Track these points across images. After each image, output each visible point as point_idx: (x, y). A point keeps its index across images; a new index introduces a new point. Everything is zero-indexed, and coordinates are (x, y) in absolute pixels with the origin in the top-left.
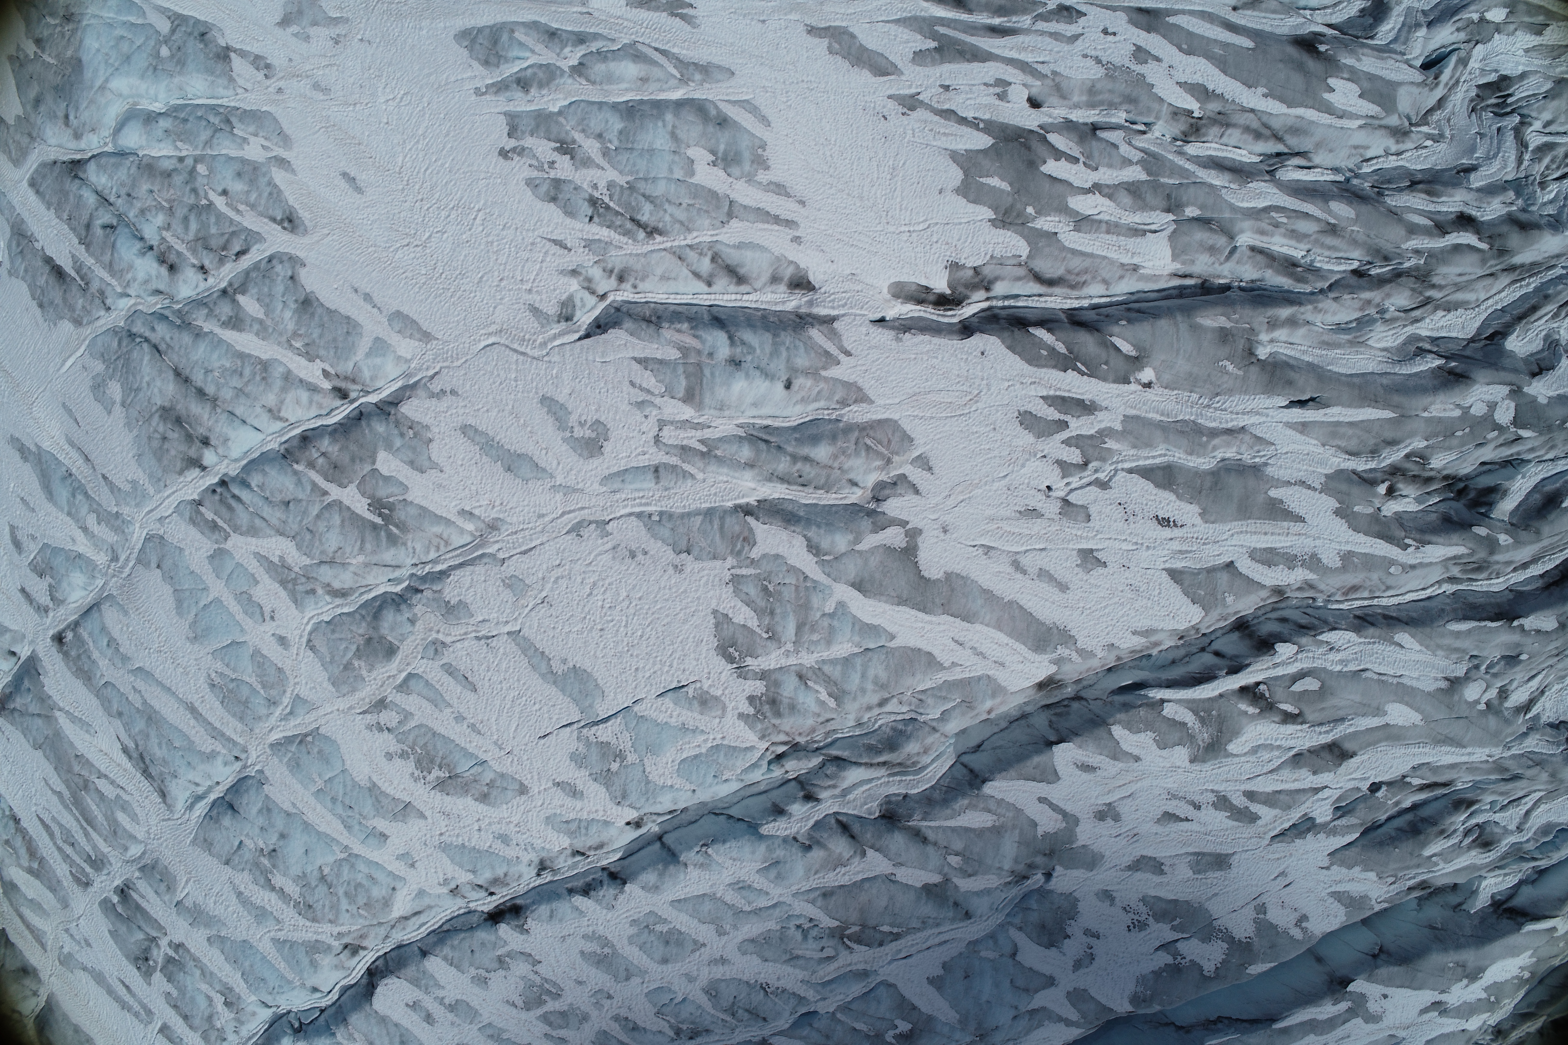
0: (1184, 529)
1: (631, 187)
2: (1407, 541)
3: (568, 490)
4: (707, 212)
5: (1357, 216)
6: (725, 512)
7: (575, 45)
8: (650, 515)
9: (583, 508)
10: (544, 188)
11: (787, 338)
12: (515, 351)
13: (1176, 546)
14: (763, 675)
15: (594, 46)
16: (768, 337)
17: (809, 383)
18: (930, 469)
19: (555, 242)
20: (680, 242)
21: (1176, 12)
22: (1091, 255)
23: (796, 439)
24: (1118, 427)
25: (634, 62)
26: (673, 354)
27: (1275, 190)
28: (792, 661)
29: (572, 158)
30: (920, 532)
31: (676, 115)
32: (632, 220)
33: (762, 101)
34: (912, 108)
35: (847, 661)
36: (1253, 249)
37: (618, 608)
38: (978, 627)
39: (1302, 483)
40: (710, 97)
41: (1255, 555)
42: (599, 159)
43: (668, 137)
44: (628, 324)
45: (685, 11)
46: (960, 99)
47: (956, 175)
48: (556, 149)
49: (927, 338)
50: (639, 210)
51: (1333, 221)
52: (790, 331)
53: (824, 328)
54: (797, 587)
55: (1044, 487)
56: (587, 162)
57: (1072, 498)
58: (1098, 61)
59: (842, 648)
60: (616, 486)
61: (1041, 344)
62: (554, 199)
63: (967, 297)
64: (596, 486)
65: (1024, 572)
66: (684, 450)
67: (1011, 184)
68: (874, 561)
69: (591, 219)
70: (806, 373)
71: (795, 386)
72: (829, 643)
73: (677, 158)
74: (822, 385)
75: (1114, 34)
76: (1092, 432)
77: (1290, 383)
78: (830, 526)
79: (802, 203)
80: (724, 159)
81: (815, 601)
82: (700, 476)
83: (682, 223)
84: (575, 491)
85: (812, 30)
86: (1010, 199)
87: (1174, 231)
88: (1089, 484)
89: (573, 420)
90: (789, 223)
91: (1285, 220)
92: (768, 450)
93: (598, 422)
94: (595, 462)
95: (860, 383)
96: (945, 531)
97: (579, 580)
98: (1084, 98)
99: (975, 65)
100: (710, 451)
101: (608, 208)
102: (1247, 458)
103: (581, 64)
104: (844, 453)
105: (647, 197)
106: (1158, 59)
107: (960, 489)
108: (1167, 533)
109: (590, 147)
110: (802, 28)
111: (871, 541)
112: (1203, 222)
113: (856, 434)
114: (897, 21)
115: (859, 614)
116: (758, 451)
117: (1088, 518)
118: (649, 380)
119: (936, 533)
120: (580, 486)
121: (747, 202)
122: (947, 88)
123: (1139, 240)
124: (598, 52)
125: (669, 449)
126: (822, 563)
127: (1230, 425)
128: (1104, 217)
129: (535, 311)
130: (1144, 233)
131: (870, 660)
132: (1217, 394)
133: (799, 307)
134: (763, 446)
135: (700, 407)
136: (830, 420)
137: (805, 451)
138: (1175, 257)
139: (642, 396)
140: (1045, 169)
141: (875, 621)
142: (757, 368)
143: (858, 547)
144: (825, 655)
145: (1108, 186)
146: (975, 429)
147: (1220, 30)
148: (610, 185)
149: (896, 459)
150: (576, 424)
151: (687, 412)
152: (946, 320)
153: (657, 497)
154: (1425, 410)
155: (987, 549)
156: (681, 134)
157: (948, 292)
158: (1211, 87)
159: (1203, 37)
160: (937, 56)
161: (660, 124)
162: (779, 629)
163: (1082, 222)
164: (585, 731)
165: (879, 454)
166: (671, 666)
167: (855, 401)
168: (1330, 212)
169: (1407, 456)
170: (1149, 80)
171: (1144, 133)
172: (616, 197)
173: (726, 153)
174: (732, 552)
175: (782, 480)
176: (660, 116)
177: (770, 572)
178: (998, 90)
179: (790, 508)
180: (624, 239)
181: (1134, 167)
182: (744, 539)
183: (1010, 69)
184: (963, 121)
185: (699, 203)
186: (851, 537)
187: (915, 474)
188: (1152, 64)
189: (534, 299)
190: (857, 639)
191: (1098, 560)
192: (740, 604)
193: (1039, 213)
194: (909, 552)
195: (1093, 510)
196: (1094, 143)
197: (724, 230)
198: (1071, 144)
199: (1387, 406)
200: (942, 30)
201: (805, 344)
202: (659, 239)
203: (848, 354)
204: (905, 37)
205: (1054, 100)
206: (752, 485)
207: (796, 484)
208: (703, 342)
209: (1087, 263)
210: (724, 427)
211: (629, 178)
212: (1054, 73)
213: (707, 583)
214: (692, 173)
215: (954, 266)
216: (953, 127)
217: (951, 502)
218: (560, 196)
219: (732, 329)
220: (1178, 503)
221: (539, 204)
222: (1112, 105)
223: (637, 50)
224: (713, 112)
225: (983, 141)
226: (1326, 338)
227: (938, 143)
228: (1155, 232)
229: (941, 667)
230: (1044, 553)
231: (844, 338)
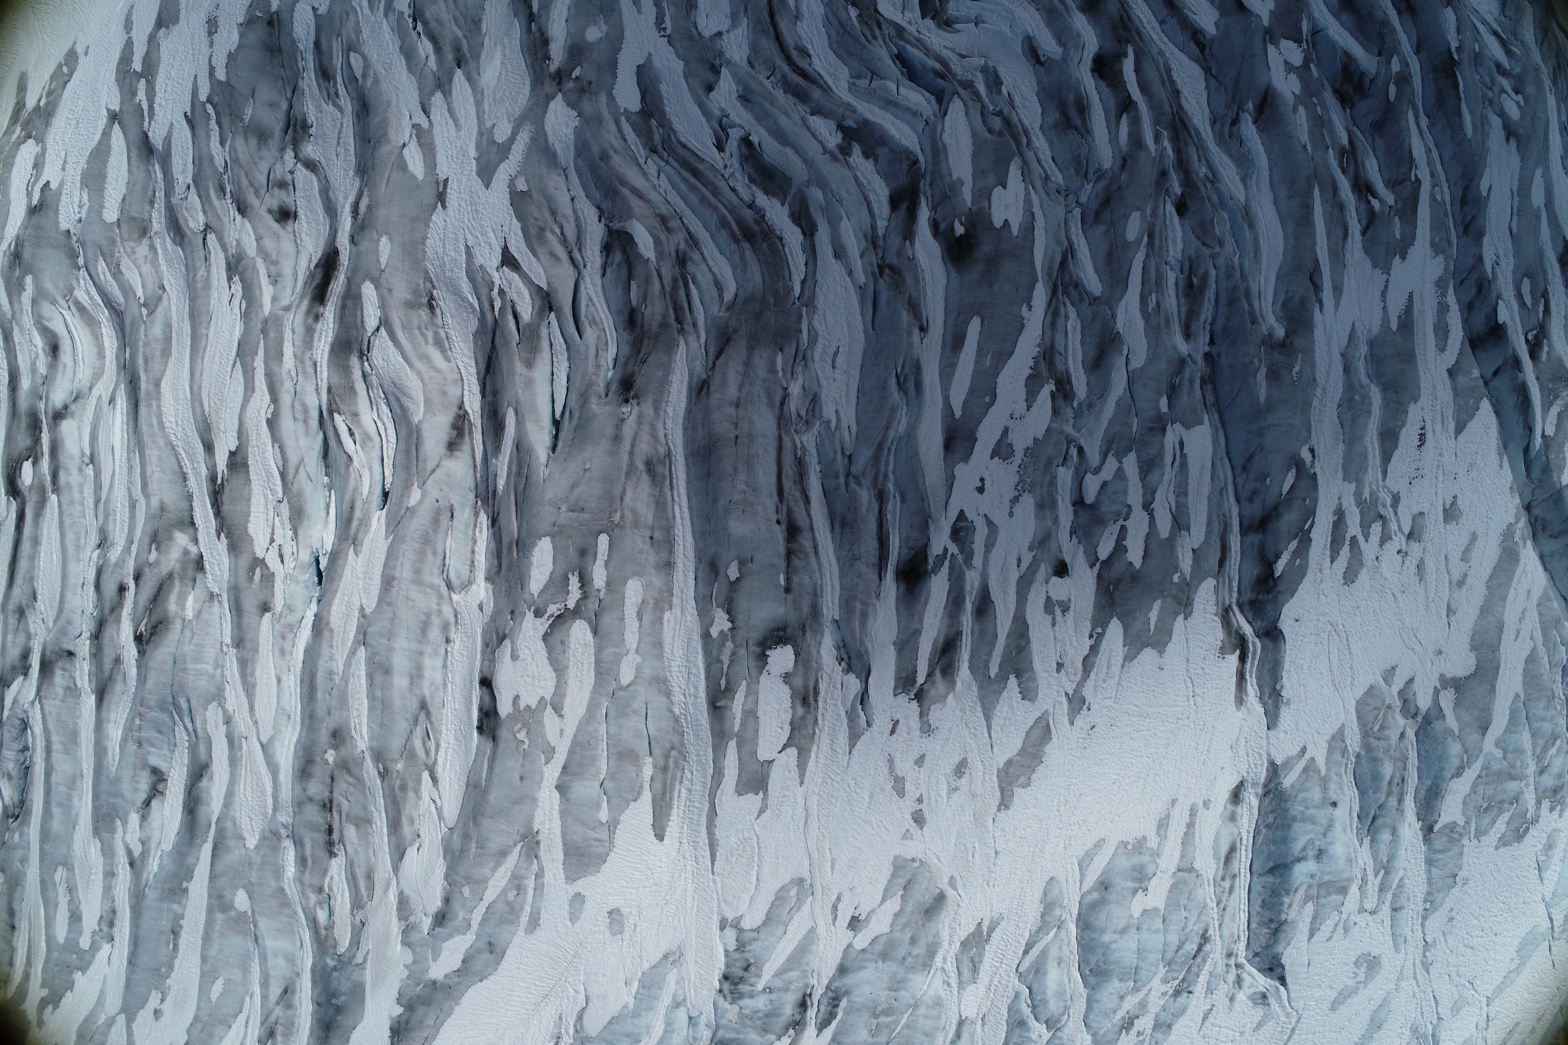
0: (1426, 418)
1: (1169, 964)
2: (1413, 179)
3: (1401, 977)
4: (1190, 893)
5: (1138, 209)
6: (1429, 849)
7: (1028, 1030)
8: (1425, 910)
9: (1414, 963)
10: (1159, 1036)
11: (1296, 809)
12: (1290, 1038)
13: (1438, 427)
14: (1539, 803)
15: (1027, 1011)
16: (1296, 826)
17: (1333, 786)
18: (1393, 668)
19: (1205, 1018)
20: (1214, 913)
21: (947, 405)
22: (1210, 513)
23: (1375, 792)
24: (1353, 486)
25: (1045, 974)
26: (1310, 908)
27: (1123, 303)
28: (1531, 781)
29: (1137, 1017)
30: (1442, 676)
31: (1103, 931)
32: (1194, 957)
33: (1079, 849)
34: (1083, 701)
35: (1534, 735)
36: (1188, 335)
37: (1484, 924)
38: (1506, 618)
39: (1384, 294)
40: (1078, 898)
41: (1442, 348)
42: (1141, 995)
43: (1126, 937)
44: (1280, 948)
45: (985, 929)
46: (1071, 652)
47: (1148, 655)
48: (1127, 1032)
49: (1284, 674)
50: (1189, 953)
51: (1146, 239)
52: (1289, 804)
53: (1282, 773)
54: (1486, 784)
55: (1399, 558)
56: (1143, 1005)
57: (1407, 530)
58: (1015, 500)
59: (1525, 739)
60: (1402, 939)
61: (1290, 564)
62: (1169, 1027)
63: (1237, 633)
64: (1401, 956)
65: (1465, 575)
66: (1382, 889)
67: (1155, 600)
68: (1467, 717)
69: (1190, 992)
70: (1325, 789)
71: (1334, 797)
72: (1522, 752)
73: (1145, 926)
74: (1333, 774)
75: (982, 480)
76: (1358, 511)
77: (1303, 302)
78: (1441, 758)
79: (1174, 802)
80: (1140, 880)
81: (1496, 767)
82: (1401, 873)
83: (1200, 914)
84: (1402, 972)
85: (1005, 804)
86: (1169, 600)
87: (1182, 423)
88: (1396, 514)
89: (1351, 983)
90: (1193, 813)
91: (1154, 295)
92: (1384, 816)
93: (1355, 963)
94: (1385, 961)
95: (1328, 737)
96: (1440, 652)
97: (1461, 958)
98: (1048, 513)
99: (1033, 634)
100: (1384, 867)
101: (1183, 980)
102: (1364, 349)
103: (1046, 1022)
104: (1388, 751)
105: (1179, 948)
106: (1006, 431)
107: (1406, 639)
108: (1429, 436)
109: (1130, 1003)
110: (1002, 815)
111: (1451, 721)
112: (1173, 391)
113: (1372, 740)
114: (988, 717)
115: (1503, 727)
116: (1384, 826)
117: (1421, 514)
118: (1327, 926)
119: (1442, 661)
120: (1399, 969)
121: (1177, 855)
122: (1060, 666)
123: (1190, 461)
124: (1034, 1007)
125: (1381, 902)
126: (1469, 763)
127: (1341, 369)
128: (1172, 498)
129: (1259, 1026)
130: (1183, 456)
131: (1534, 715)
132: (1314, 379)
133: (1256, 794)
134: (1379, 822)
135: (1350, 880)
136: (1357, 763)
137: (1385, 784)
138: (1200, 422)
139: (1340, 929)
140: (1137, 563)
141: (1507, 712)
142: (1325, 835)
143: (1457, 733)
144: (1530, 753)
145: (1144, 495)
146: (1359, 627)
147: (963, 355)
148: (1165, 981)
149: (1387, 702)
150: (1355, 980)
151: (1354, 890)
152: (1259, 651)
153: (1413, 907)
154: (1305, 146)
155: (1450, 611)
156: (1121, 924)
157: (1238, 652)
158: (1028, 372)
159: (974, 377)
160: (1026, 676)
161: (1114, 946)
162: (1512, 794)
163: (1180, 523)
164: (1556, 935)
165: (1385, 717)
166: (1525, 877)
167: (1343, 741)
168: (1139, 241)
169: (1344, 172)
170: (1030, 443)
171: (1081, 450)
172: (1176, 975)
173: (1135, 880)
174: (1459, 841)
175: (1400, 801)
176: (1106, 947)
177: (1476, 807)
178: (1058, 611)
179: (1423, 792)
180: (1209, 961)
181: (1125, 466)
182: (1451, 832)
183: (1031, 597)
184: (1094, 649)
185: (1183, 901)
186: (1450, 739)
187: (1398, 683)
188: (1012, 437)
189: (1249, 1028)
190: (1521, 728)
191: (1452, 504)
192: (1494, 829)
193: (1176, 568)
194: (1458, 685)
195: (1416, 511)
196: (1104, 509)
197: (1204, 874)
198: (1107, 533)
199: (1309, 194)
200: (994, 670)
201: (1299, 791)
202: (1211, 932)
203: (1304, 750)
204: (1005, 709)
205: (1054, 546)
206: (1407, 826)
207: (1403, 788)
208: (1302, 884)
209: (1215, 517)
210: (1365, 856)
211: (1161, 966)
212: (1031, 549)
213: (1478, 858)
214: (1156, 909)
215: (1223, 651)
216: (1101, 659)
217: (1417, 647)
218: (1169, 1021)
219: (1290, 859)
220: (1408, 425)
221: (1172, 1037)
222: (1052, 483)
223: (1028, 970)
224: (1095, 895)
225: (1115, 629)
226: (1252, 255)
227: (1117, 672)
228: (1182, 444)
229: (1534, 650)
230: (1450, 557)
231: (1290, 754)
